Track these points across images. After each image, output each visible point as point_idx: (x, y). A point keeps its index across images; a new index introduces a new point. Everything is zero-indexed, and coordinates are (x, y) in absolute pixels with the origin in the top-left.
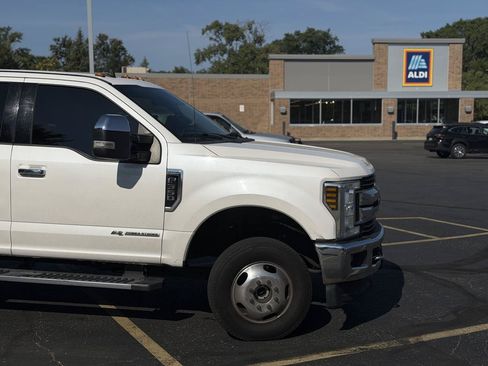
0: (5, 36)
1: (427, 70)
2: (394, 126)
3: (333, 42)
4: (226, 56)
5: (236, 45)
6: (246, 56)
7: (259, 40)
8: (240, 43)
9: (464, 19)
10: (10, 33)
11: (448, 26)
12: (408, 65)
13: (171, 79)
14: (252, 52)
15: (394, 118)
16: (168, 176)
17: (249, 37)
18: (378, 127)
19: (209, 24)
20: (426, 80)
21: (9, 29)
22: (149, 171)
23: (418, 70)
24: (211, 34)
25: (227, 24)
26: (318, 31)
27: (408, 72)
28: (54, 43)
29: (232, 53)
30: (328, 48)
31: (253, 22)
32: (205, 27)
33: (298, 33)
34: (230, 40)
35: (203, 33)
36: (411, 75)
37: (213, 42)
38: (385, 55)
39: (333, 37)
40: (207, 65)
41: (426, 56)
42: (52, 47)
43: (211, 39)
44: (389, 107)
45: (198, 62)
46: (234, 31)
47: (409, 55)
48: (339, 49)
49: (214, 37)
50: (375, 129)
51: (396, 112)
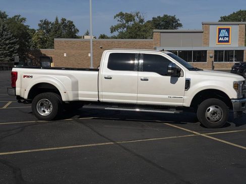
0: (18, 19)
1: (228, 37)
2: (213, 63)
3: (177, 21)
4: (125, 29)
5: (131, 24)
6: (136, 29)
7: (142, 21)
8: (132, 23)
9: (242, 10)
10: (20, 18)
11: (234, 13)
12: (219, 34)
13: (107, 41)
14: (139, 27)
15: (213, 59)
16: (186, 80)
17: (137, 20)
18: (205, 64)
19: (118, 13)
20: (228, 41)
21: (19, 16)
22: (180, 79)
23: (224, 37)
24: (119, 18)
25: (126, 13)
26: (169, 16)
27: (219, 38)
28: (40, 23)
29: (128, 28)
30: (174, 24)
31: (139, 12)
32: (115, 15)
33: (159, 17)
34: (127, 21)
35: (115, 18)
36: (220, 39)
37: (119, 22)
38: (208, 30)
39: (177, 19)
40: (116, 33)
41: (228, 30)
42: (39, 25)
43: (118, 21)
44: (210, 54)
45: (112, 32)
46: (130, 17)
47: (220, 30)
48: (180, 25)
49: (120, 20)
50: (204, 64)
51: (214, 57)
